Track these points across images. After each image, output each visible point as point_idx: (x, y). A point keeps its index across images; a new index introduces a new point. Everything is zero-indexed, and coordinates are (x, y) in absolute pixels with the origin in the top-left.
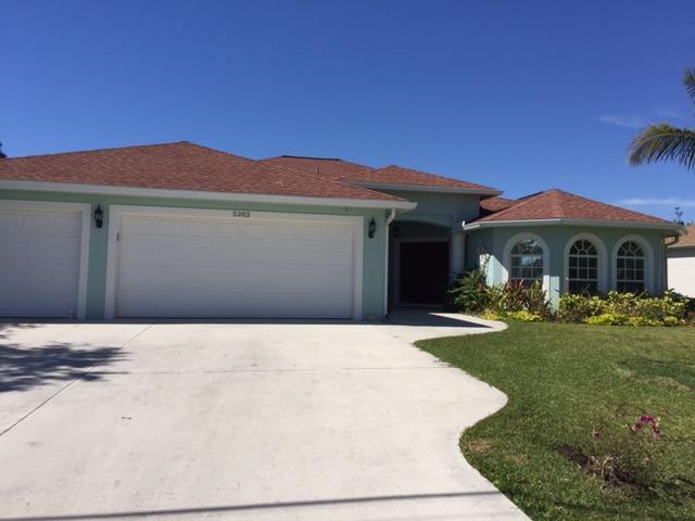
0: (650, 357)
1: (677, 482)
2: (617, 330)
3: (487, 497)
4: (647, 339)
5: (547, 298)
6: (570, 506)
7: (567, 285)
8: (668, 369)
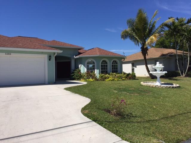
0: (120, 88)
1: (129, 114)
2: (113, 82)
3: (90, 122)
4: (119, 84)
5: (96, 75)
6: (108, 122)
7: (101, 72)
8: (125, 90)
